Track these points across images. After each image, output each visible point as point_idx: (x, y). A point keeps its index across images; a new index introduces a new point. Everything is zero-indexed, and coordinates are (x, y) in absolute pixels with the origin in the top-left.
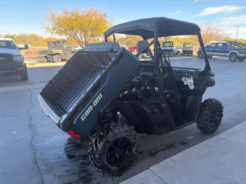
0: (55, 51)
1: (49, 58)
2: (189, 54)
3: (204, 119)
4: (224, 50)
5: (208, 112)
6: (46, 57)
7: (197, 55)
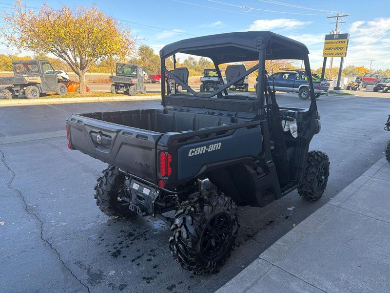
0: (28, 79)
1: (17, 91)
2: (243, 88)
3: (309, 181)
4: (292, 83)
5: (314, 170)
6: (10, 89)
7: (255, 90)
